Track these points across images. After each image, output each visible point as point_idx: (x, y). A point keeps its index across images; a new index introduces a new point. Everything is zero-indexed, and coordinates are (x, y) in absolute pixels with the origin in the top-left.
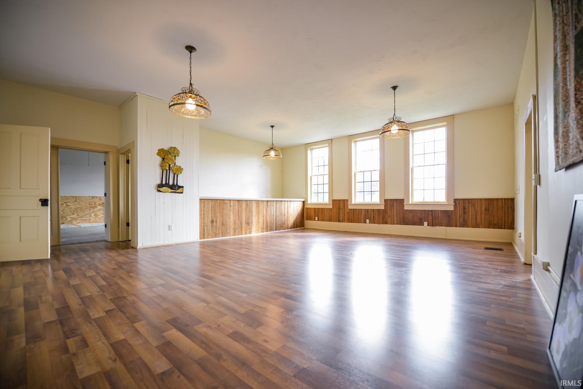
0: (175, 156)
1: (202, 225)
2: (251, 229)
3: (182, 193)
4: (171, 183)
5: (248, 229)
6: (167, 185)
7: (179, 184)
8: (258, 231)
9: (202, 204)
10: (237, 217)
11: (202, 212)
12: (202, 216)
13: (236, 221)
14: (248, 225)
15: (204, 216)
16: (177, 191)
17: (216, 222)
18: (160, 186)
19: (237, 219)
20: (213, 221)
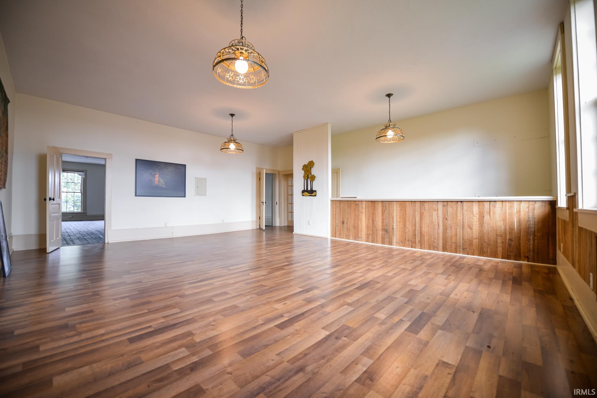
0: (311, 168)
1: (334, 224)
2: (391, 239)
3: (315, 196)
4: (309, 189)
5: (387, 238)
6: (307, 191)
7: (314, 189)
8: (398, 243)
9: (334, 205)
10: (371, 221)
11: (334, 212)
12: (334, 216)
13: (369, 225)
14: (387, 233)
15: (336, 216)
16: (312, 195)
17: (347, 223)
18: (303, 192)
19: (371, 223)
20: (344, 222)
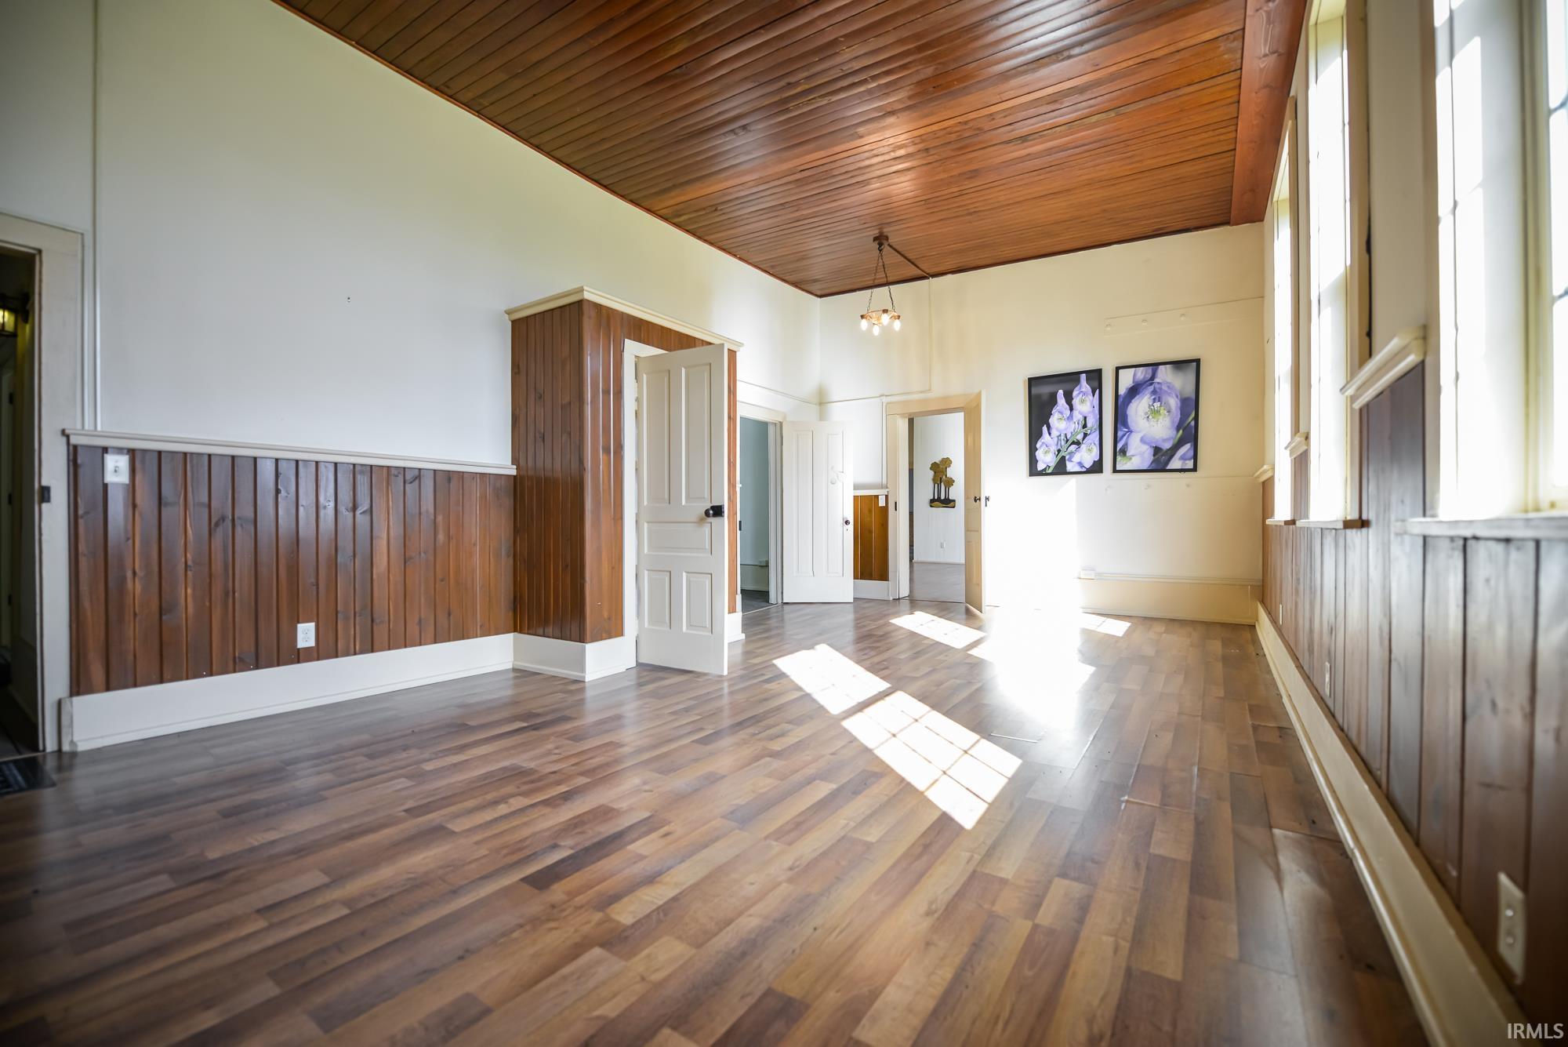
0: (947, 468)
3: (954, 507)
4: (943, 497)
6: (939, 500)
7: (951, 498)
16: (950, 506)
18: (932, 501)
